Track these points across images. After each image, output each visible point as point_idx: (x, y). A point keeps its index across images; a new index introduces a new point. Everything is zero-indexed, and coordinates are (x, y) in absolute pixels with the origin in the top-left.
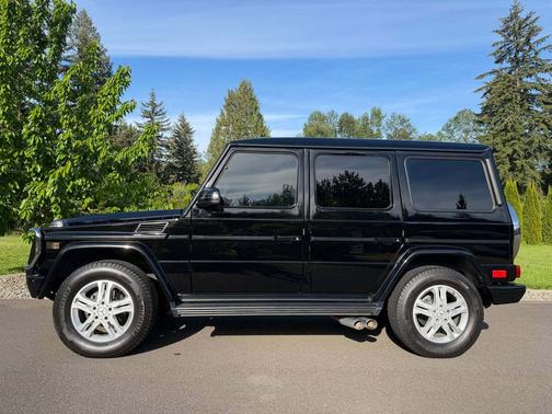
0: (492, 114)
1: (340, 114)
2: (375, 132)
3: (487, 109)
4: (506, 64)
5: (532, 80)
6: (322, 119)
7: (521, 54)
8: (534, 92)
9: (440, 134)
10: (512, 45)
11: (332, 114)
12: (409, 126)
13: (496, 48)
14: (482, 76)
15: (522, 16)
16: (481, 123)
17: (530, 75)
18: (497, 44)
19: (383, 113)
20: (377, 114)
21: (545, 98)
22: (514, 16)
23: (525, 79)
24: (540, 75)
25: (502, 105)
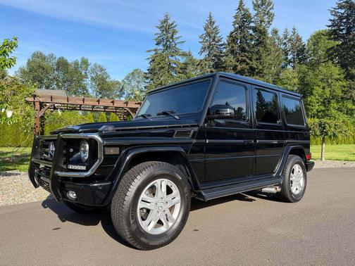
0: (155, 74)
1: (58, 58)
2: (83, 73)
3: (151, 71)
4: (161, 47)
5: (173, 59)
6: (44, 58)
7: (168, 43)
8: (174, 66)
9: (123, 81)
10: (165, 37)
11: (52, 56)
12: (105, 73)
13: (157, 36)
14: (149, 51)
15: (170, 22)
16: (147, 78)
17: (172, 56)
18: (157, 34)
19: (89, 62)
20: (85, 62)
21: (178, 70)
22: (166, 21)
23: (170, 58)
24: (177, 57)
25: (159, 70)
